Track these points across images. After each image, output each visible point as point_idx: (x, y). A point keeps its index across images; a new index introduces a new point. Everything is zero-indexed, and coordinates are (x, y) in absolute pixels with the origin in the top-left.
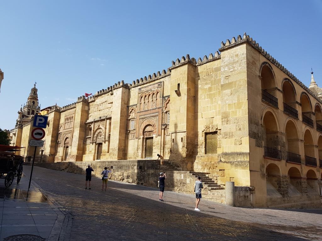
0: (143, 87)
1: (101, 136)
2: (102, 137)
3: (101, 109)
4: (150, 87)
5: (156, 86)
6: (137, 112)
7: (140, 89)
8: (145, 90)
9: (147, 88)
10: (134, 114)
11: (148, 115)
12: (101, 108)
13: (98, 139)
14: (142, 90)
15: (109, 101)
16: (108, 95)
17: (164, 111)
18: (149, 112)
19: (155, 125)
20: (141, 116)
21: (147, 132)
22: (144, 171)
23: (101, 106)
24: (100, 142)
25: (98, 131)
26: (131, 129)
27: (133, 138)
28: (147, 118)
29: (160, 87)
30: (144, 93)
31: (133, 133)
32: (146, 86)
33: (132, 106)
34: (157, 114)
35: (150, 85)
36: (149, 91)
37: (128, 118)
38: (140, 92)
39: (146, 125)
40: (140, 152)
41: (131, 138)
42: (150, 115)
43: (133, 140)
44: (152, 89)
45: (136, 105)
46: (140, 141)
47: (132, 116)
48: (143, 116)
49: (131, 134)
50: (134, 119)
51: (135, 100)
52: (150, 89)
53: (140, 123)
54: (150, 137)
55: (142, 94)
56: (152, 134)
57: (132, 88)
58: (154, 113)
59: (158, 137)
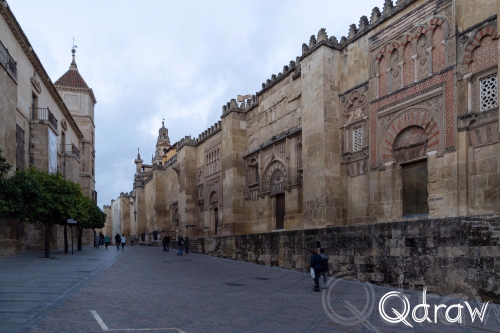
0: (383, 30)
1: (279, 179)
2: (282, 180)
3: (274, 119)
4: (407, 22)
5: (427, 10)
6: (370, 101)
7: (373, 38)
8: (392, 35)
9: (395, 29)
10: (359, 110)
11: (404, 103)
12: (273, 116)
13: (274, 186)
14: (381, 37)
15: (290, 96)
16: (288, 82)
17: (465, 77)
18: (410, 91)
19: (432, 124)
20: (383, 109)
21: (405, 148)
22: (424, 252)
23: (273, 113)
24: (278, 193)
25: (273, 170)
26: (354, 151)
27: (361, 172)
28: (403, 110)
29: (444, 7)
30: (388, 44)
31: (362, 159)
32: (394, 24)
33: (352, 92)
34: (438, 90)
35: (408, 15)
36: (406, 34)
37: (345, 124)
38: (376, 47)
39: (403, 128)
40: (387, 202)
41: (356, 172)
42: (412, 100)
43: (361, 176)
44: (416, 25)
45: (364, 85)
46: (386, 175)
47: (355, 118)
48: (388, 109)
49: (355, 162)
50: (360, 124)
51: (359, 72)
52: (407, 27)
53: (381, 129)
54: (416, 159)
55: (382, 48)
56: (422, 152)
57: (350, 43)
58: (427, 90)
59: (446, 156)
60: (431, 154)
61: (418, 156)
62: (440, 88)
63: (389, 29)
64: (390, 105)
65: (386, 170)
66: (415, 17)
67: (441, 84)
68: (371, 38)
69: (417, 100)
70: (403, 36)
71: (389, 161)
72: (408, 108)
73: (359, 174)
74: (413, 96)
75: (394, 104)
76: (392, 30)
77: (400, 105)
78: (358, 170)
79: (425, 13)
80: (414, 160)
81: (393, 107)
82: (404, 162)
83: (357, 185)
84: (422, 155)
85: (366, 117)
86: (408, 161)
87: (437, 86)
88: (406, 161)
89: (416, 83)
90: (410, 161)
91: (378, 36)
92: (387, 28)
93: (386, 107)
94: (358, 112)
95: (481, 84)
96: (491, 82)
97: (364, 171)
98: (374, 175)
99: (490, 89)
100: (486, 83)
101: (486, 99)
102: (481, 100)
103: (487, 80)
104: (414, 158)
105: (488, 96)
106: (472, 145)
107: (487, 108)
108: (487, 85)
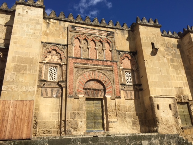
0: (79, 27)
4: (93, 31)
6: (68, 56)
7: (73, 26)
8: (85, 32)
9: (87, 31)
11: (92, 66)
17: (121, 68)
19: (107, 82)
20: (78, 64)
21: (90, 89)
26: (49, 80)
27: (55, 96)
28: (92, 70)
29: (111, 37)
30: (82, 34)
31: (57, 88)
32: (86, 28)
33: (53, 45)
34: (110, 68)
35: (94, 29)
36: (92, 36)
37: (44, 61)
38: (74, 31)
39: (91, 78)
40: (80, 120)
41: (49, 95)
42: (97, 66)
43: (53, 99)
44: (98, 35)
45: (62, 45)
46: (79, 102)
47: (52, 60)
48: (81, 65)
49: (49, 88)
50: (56, 65)
51: (59, 37)
52: (93, 34)
53: (77, 74)
54: (96, 97)
55: (78, 34)
56: (100, 94)
57: (53, 19)
58: (105, 66)
59: (116, 100)
60: (108, 97)
61: (98, 96)
62: (111, 68)
63: (83, 28)
64: (83, 64)
65: (79, 99)
66: (97, 32)
67: (112, 66)
68: (71, 26)
69: (99, 68)
70: (91, 36)
71: (82, 94)
72: (94, 70)
73: (52, 97)
74: (97, 65)
75: (86, 64)
76: (85, 30)
77: (89, 66)
78: (52, 94)
79: (102, 33)
80: (95, 97)
81: (85, 66)
82: (89, 97)
83: (49, 104)
84: (100, 96)
85: (64, 63)
86: (92, 97)
87: (110, 66)
88: (90, 97)
89: (98, 60)
90: (93, 97)
91: (76, 27)
92: (81, 27)
93: (81, 64)
94: (55, 58)
95: (125, 74)
96: (129, 74)
97: (57, 96)
98: (70, 100)
99: (129, 77)
100: (127, 74)
101: (128, 80)
102: (126, 80)
103: (128, 73)
104: (95, 96)
105: (128, 79)
106: (124, 98)
107: (128, 84)
108: (127, 75)
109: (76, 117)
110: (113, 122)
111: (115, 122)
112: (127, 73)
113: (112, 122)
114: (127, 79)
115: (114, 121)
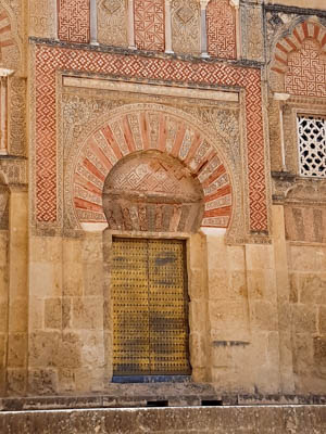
17: (278, 96)
19: (213, 166)
20: (78, 75)
21: (133, 198)
42: (165, 90)
48: (94, 83)
53: (72, 127)
54: (161, 234)
56: (176, 220)
58: (203, 86)
59: (250, 247)
60: (213, 233)
61: (166, 227)
62: (234, 97)
64: (103, 75)
65: (86, 243)
67: (235, 87)
71: (96, 220)
72: (154, 107)
75: (115, 77)
77: (131, 87)
80: (154, 234)
82: (126, 233)
84: (176, 229)
85: (9, 71)
86: (139, 233)
87: (226, 88)
88: (133, 233)
89: (173, 58)
90: (145, 234)
93: (90, 76)
96: (316, 127)
98: (45, 247)
99: (314, 141)
100: (308, 127)
101: (309, 156)
102: (300, 154)
103: (309, 122)
104: (156, 230)
105: (311, 151)
106: (287, 238)
107: (310, 175)
108: (308, 131)
109: (71, 322)
110: (232, 343)
111: (238, 344)
112: (304, 124)
113: (225, 343)
114: (306, 153)
115: (235, 340)
